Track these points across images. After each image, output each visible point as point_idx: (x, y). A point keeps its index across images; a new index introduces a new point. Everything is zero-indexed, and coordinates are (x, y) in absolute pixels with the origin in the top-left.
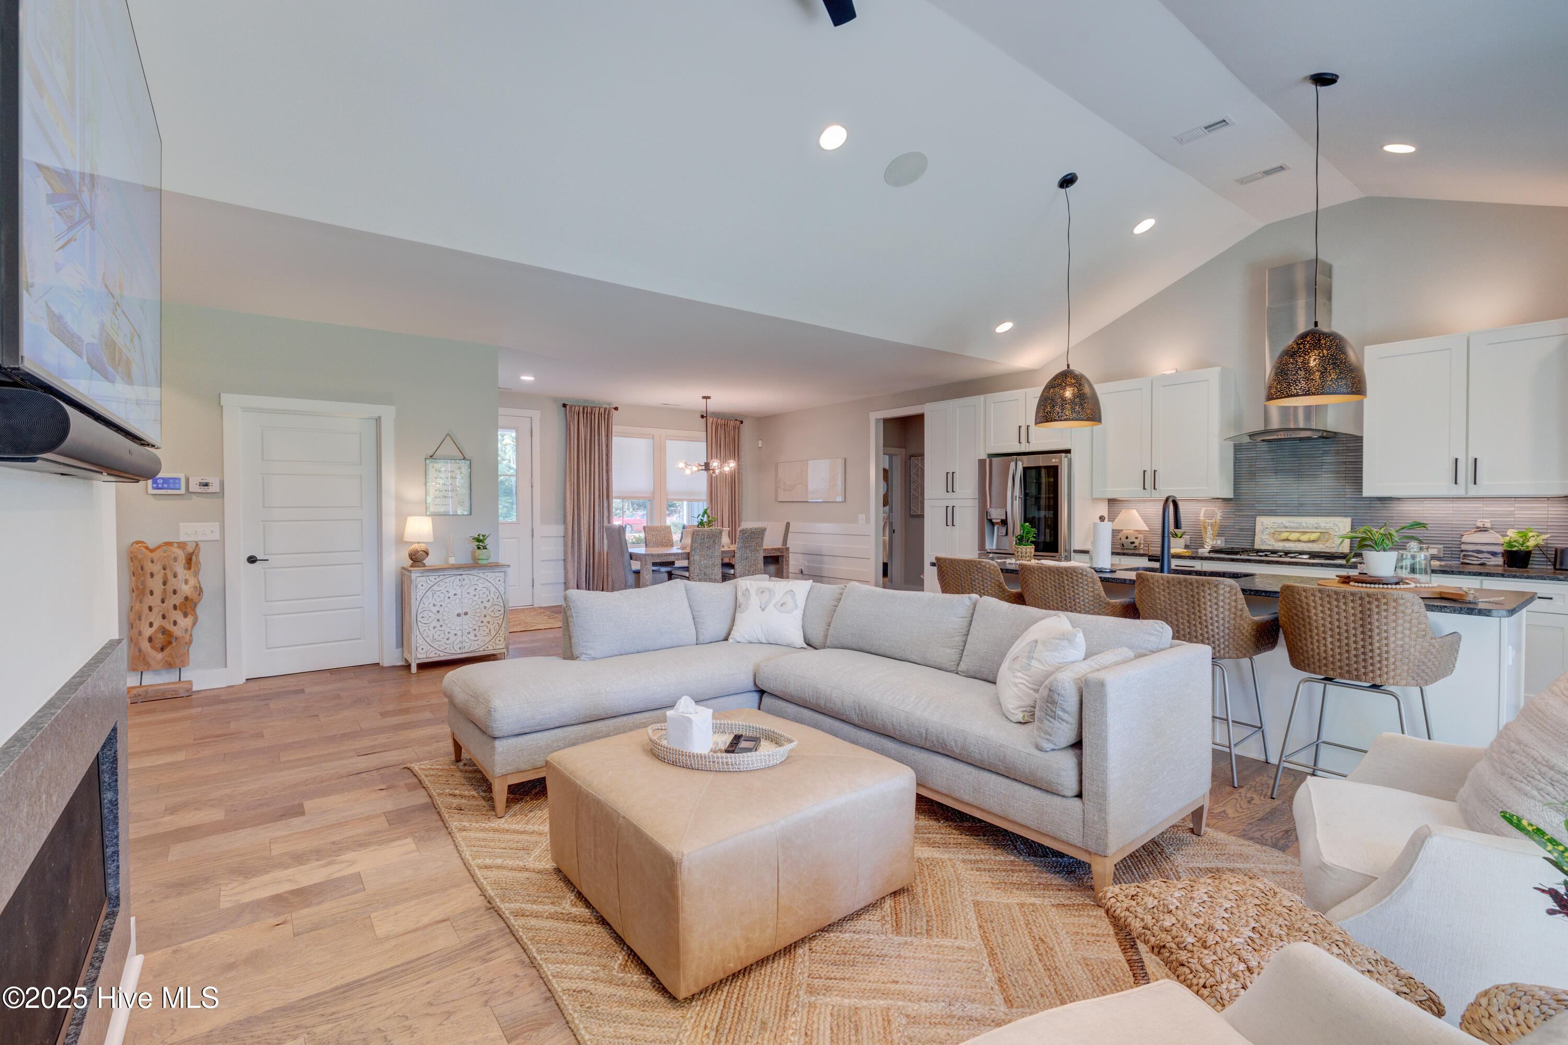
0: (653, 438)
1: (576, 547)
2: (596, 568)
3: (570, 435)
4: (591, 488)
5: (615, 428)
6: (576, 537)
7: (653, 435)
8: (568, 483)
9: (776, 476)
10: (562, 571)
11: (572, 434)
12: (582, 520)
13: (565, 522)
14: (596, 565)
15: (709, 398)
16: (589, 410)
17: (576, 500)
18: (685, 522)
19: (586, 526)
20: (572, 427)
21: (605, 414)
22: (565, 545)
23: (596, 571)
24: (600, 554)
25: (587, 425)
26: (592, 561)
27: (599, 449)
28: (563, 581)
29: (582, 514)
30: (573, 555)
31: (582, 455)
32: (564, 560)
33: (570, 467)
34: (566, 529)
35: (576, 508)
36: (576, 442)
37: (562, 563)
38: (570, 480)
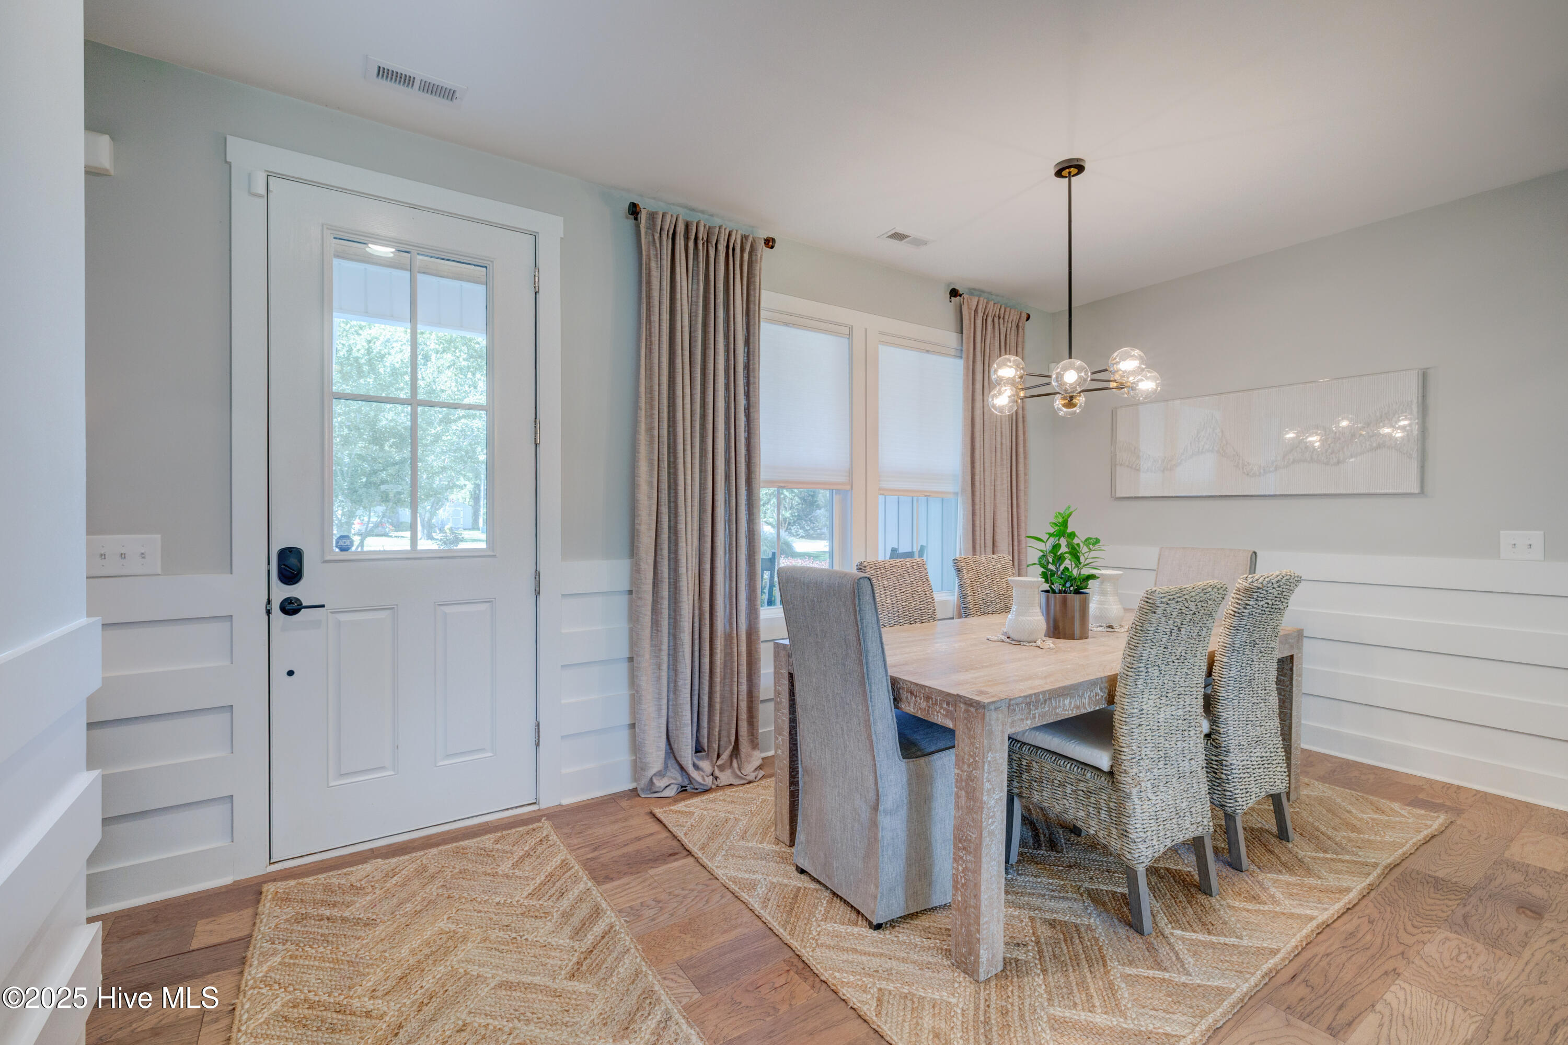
0: (850, 336)
1: (665, 623)
2: (718, 679)
3: (649, 297)
4: (706, 453)
5: (768, 299)
6: (665, 593)
7: (851, 328)
8: (643, 437)
9: (1113, 440)
10: (622, 692)
11: (655, 294)
12: (682, 544)
13: (633, 551)
14: (718, 670)
15: (1078, 167)
16: (702, 234)
17: (664, 486)
18: (958, 556)
19: (694, 562)
20: (655, 273)
21: (742, 250)
22: (633, 616)
23: (718, 688)
24: (728, 638)
25: (696, 274)
26: (706, 660)
27: (727, 346)
28: (625, 720)
29: (681, 526)
30: (656, 648)
31: (683, 359)
32: (631, 659)
33: (650, 390)
34: (636, 570)
35: (664, 510)
36: (666, 316)
37: (623, 668)
38: (650, 429)
